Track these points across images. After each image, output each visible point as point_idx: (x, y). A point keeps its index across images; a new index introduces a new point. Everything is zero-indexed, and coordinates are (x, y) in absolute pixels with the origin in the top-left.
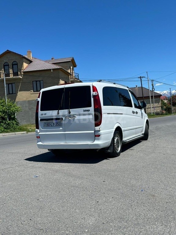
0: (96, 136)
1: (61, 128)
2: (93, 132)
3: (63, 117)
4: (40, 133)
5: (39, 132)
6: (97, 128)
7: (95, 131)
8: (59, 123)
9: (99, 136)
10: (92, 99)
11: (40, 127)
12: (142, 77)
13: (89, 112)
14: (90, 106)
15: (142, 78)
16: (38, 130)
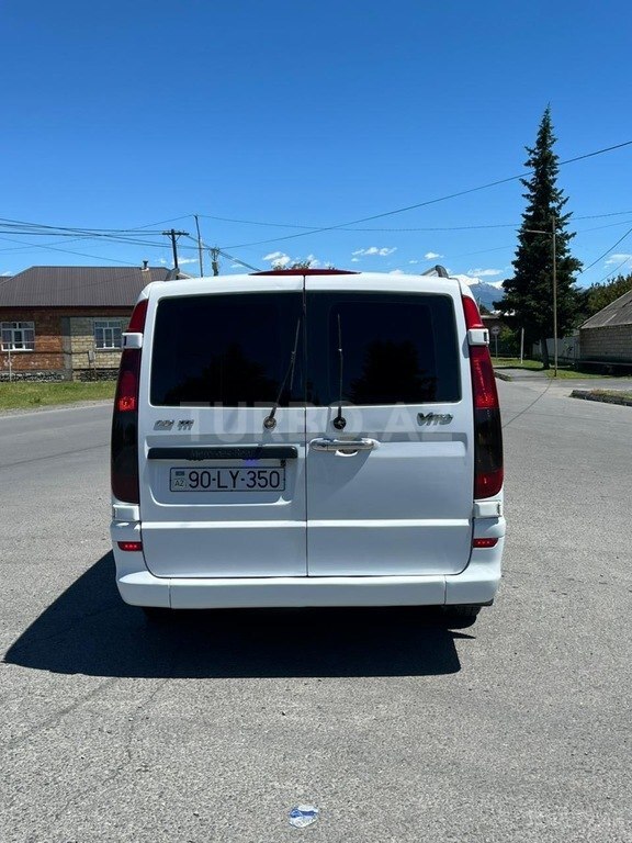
0: (476, 543)
1: (281, 502)
2: (465, 522)
3: (298, 446)
4: (146, 525)
5: (137, 518)
6: (487, 506)
7: (473, 521)
8: (267, 475)
9: (492, 542)
10: (465, 364)
11: (146, 489)
12: (180, 234)
13: (447, 428)
14: (454, 395)
15: (176, 236)
16: (135, 508)
